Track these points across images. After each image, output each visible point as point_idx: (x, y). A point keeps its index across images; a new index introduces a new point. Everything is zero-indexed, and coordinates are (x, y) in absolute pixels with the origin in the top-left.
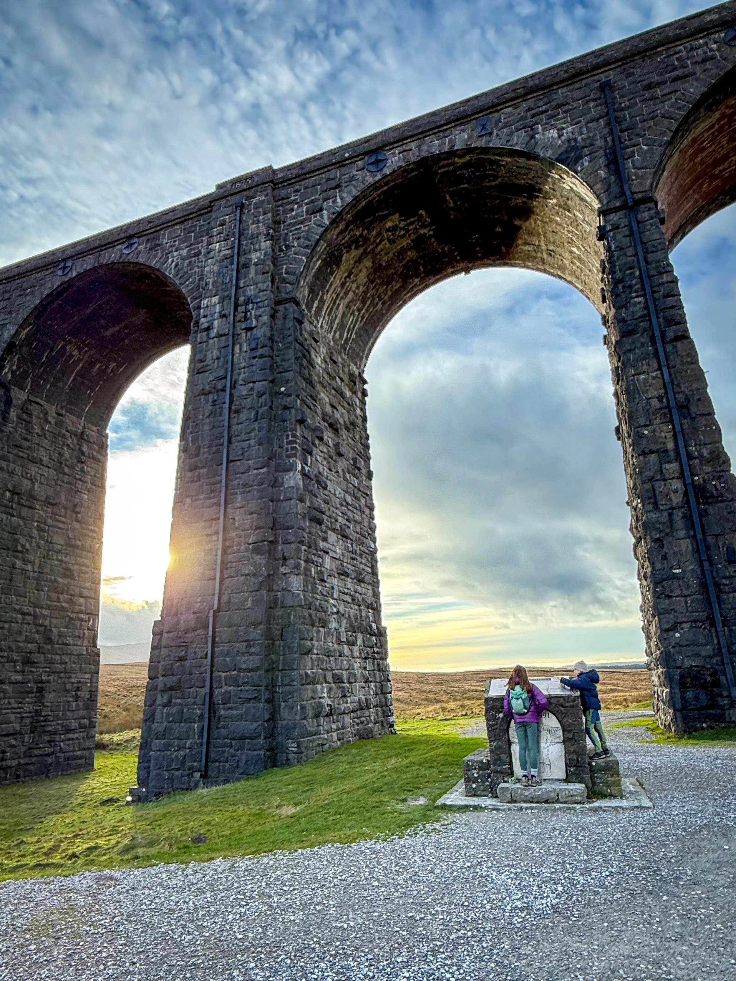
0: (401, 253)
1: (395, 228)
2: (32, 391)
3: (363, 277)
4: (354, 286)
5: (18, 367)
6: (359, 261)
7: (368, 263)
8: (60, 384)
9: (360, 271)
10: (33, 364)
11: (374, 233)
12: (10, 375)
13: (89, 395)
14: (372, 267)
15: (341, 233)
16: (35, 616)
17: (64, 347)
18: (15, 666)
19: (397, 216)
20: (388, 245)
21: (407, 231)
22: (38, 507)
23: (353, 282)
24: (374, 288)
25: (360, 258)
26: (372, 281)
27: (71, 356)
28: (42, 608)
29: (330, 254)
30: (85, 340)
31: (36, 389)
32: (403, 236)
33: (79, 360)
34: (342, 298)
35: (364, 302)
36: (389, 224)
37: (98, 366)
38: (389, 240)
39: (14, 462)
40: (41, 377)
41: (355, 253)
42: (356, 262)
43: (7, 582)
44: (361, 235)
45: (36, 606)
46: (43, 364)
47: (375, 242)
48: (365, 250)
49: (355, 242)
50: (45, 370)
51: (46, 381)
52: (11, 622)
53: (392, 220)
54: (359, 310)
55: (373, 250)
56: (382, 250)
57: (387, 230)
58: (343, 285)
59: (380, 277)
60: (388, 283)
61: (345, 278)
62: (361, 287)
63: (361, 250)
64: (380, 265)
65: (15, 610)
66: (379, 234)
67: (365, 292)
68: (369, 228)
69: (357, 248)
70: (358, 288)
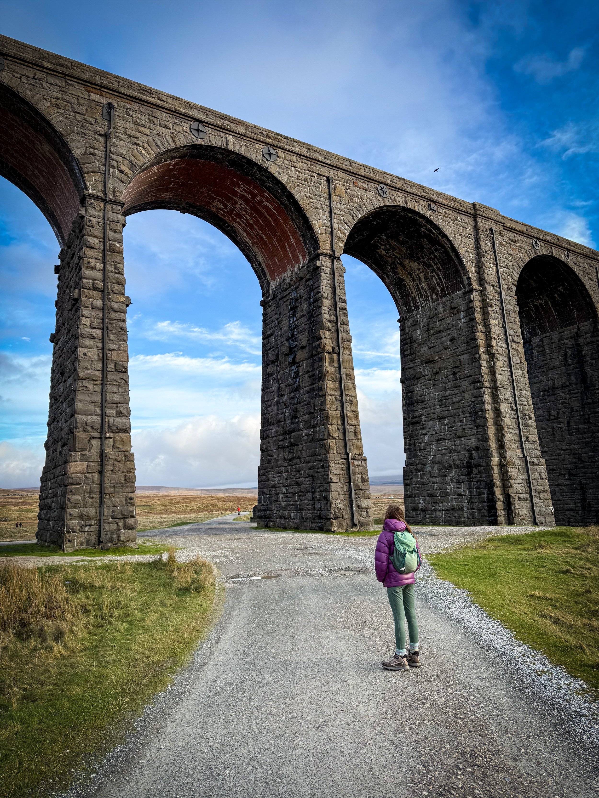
0: (401, 243)
1: (386, 250)
2: (543, 332)
3: (414, 265)
4: (417, 272)
5: (529, 328)
6: (404, 267)
7: (407, 262)
8: (551, 318)
9: (410, 267)
10: (532, 322)
11: (389, 259)
12: (528, 334)
13: (570, 309)
14: (409, 259)
15: (388, 277)
16: (571, 450)
17: (533, 305)
18: (565, 477)
19: (378, 251)
20: (396, 251)
21: (386, 244)
22: (559, 392)
23: (415, 273)
24: (423, 258)
25: (402, 266)
26: (419, 259)
27: (541, 304)
28: (574, 444)
29: (397, 284)
30: (535, 294)
31: (543, 330)
32: (390, 245)
33: (546, 302)
34: (420, 283)
35: (430, 266)
36: (384, 253)
37: (556, 296)
38: (393, 251)
39: (541, 376)
40: (541, 323)
41: (399, 270)
42: (404, 270)
43: (552, 436)
44: (390, 266)
45: (570, 444)
46: (536, 318)
47: (394, 259)
48: (399, 264)
49: (394, 270)
50: (539, 319)
51: (544, 323)
52: (558, 455)
53: (381, 252)
54: (433, 270)
55: (399, 259)
56: (400, 254)
57: (387, 253)
58: (414, 280)
59: (417, 254)
60: (423, 247)
61: (411, 277)
62: (420, 267)
63: (398, 266)
64: (409, 254)
65: (559, 449)
66: (390, 257)
67: (424, 264)
68: (386, 262)
69: (397, 268)
70: (419, 269)
